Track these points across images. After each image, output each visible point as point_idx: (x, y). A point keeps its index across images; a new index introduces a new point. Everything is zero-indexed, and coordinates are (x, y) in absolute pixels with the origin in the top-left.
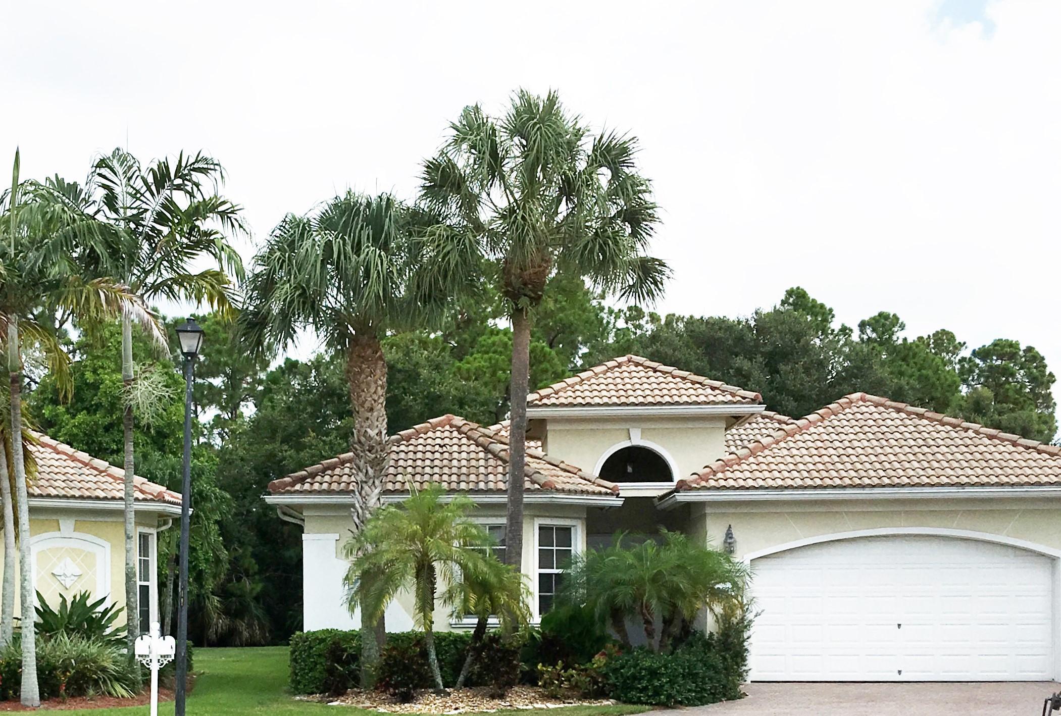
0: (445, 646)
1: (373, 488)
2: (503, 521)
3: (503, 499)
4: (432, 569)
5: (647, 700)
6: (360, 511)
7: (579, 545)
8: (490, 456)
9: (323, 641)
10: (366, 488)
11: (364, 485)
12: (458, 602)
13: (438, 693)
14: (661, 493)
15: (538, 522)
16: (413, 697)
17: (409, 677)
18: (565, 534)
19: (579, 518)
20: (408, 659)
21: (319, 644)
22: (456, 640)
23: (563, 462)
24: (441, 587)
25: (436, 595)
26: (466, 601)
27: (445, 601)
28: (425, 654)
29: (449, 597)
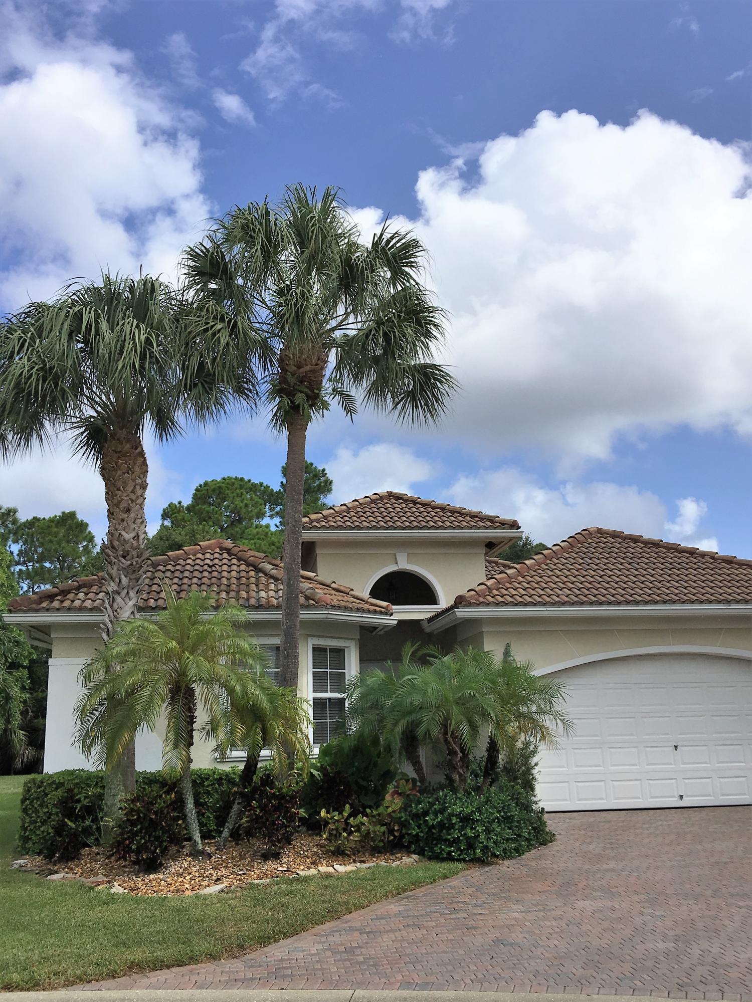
0: (208, 786)
1: (127, 600)
2: (276, 641)
3: (276, 615)
4: (190, 693)
5: (459, 855)
6: (110, 625)
7: (352, 668)
8: (261, 575)
9: (60, 785)
10: (119, 600)
11: (116, 596)
12: (222, 734)
13: (196, 854)
14: (428, 616)
15: (312, 642)
16: (161, 865)
17: (157, 838)
18: (339, 654)
19: (352, 639)
20: (156, 813)
21: (56, 789)
22: (221, 779)
23: (334, 582)
24: (202, 716)
25: (195, 726)
26: (232, 732)
27: (208, 733)
28: (180, 803)
29: (212, 728)
